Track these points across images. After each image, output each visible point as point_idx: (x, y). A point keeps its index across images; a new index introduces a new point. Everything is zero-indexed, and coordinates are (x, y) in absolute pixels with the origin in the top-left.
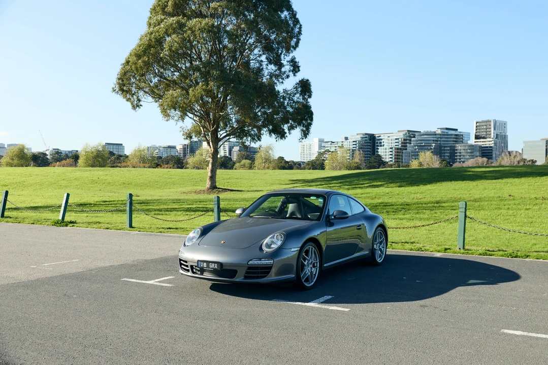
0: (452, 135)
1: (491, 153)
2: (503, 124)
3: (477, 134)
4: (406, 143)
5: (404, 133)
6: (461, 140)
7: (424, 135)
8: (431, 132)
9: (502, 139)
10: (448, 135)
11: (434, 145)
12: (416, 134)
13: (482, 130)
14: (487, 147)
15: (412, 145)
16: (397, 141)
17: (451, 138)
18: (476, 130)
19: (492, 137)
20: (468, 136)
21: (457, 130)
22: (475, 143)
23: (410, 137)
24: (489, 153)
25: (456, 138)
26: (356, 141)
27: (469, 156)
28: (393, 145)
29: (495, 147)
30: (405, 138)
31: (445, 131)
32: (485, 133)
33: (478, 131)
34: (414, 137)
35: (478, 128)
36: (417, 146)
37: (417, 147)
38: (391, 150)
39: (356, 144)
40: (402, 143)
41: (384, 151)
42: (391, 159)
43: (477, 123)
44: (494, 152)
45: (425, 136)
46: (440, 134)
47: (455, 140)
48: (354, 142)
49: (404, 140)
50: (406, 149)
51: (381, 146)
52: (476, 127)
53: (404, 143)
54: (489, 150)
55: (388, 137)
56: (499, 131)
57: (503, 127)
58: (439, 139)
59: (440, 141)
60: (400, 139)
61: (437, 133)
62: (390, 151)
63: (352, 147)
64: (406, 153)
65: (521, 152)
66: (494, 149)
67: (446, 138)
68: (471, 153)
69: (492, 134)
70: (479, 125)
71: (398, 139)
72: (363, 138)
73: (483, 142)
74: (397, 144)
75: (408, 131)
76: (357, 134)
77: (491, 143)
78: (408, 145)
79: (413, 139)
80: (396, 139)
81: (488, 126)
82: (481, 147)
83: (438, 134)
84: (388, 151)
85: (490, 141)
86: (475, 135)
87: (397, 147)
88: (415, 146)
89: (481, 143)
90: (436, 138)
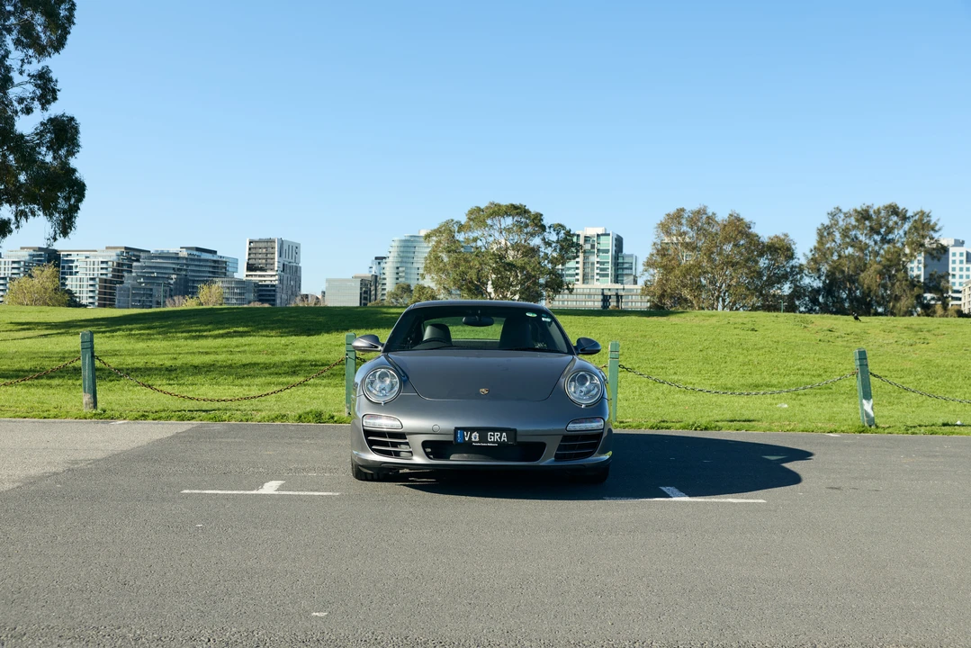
0: (207, 260)
1: (274, 296)
2: (294, 248)
3: (251, 262)
4: (123, 271)
5: (118, 251)
6: (224, 271)
7: (156, 257)
8: (168, 253)
9: (292, 273)
10: (200, 260)
11: (174, 276)
12: (142, 254)
13: (260, 256)
14: (267, 286)
15: (134, 274)
16: (104, 266)
17: (206, 266)
18: (249, 254)
19: (276, 269)
20: (235, 265)
21: (215, 252)
22: (250, 278)
23: (129, 259)
24: (270, 295)
25: (214, 267)
26: (18, 262)
27: (237, 299)
28: (97, 273)
29: (281, 286)
30: (121, 261)
31: (195, 253)
32: (264, 261)
33: (252, 256)
34: (138, 260)
35: (253, 251)
36: (144, 277)
37: (142, 280)
38: (92, 283)
39: (18, 268)
40: (114, 270)
41: (78, 283)
42: (91, 300)
43: (250, 243)
44: (278, 295)
45: (159, 261)
46: (186, 259)
47: (211, 270)
48: (14, 262)
49: (118, 264)
50: (122, 283)
51: (71, 274)
52: (250, 249)
53: (118, 271)
54: (270, 291)
55: (87, 257)
56: (287, 259)
57: (294, 253)
58: (185, 267)
59: (186, 270)
60: (110, 263)
61: (181, 255)
62: (91, 285)
63: (10, 272)
64: (121, 289)
65: (320, 297)
66: (278, 290)
67: (196, 265)
68: (240, 294)
69: (276, 263)
70: (254, 246)
71: (107, 262)
72: (34, 256)
73: (260, 276)
74: (104, 272)
75: (126, 248)
76: (22, 248)
77: (274, 278)
78: (126, 274)
79: (135, 264)
80: (102, 262)
81: (270, 250)
82: (257, 285)
83: (183, 258)
84: (85, 283)
85: (272, 276)
86: (248, 264)
87: (104, 277)
88: (139, 277)
89: (256, 277)
90: (178, 264)
